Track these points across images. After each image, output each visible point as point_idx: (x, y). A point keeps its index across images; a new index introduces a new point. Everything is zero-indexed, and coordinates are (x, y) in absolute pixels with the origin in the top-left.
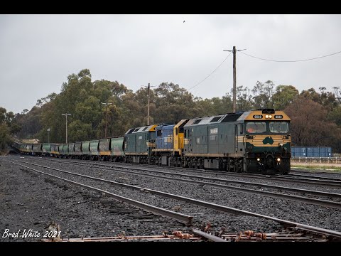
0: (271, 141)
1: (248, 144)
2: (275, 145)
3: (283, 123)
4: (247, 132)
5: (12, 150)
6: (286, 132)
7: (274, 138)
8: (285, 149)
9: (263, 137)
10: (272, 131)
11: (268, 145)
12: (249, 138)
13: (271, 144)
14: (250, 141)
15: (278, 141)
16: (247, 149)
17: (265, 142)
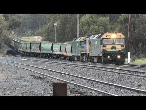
0: (115, 48)
1: (104, 49)
2: (117, 50)
3: (121, 39)
4: (103, 44)
5: (10, 49)
6: (123, 43)
7: (116, 46)
8: (122, 51)
9: (111, 46)
10: (115, 43)
11: (114, 50)
12: (105, 46)
13: (115, 49)
14: (105, 48)
15: (119, 48)
16: (103, 52)
17: (112, 48)
